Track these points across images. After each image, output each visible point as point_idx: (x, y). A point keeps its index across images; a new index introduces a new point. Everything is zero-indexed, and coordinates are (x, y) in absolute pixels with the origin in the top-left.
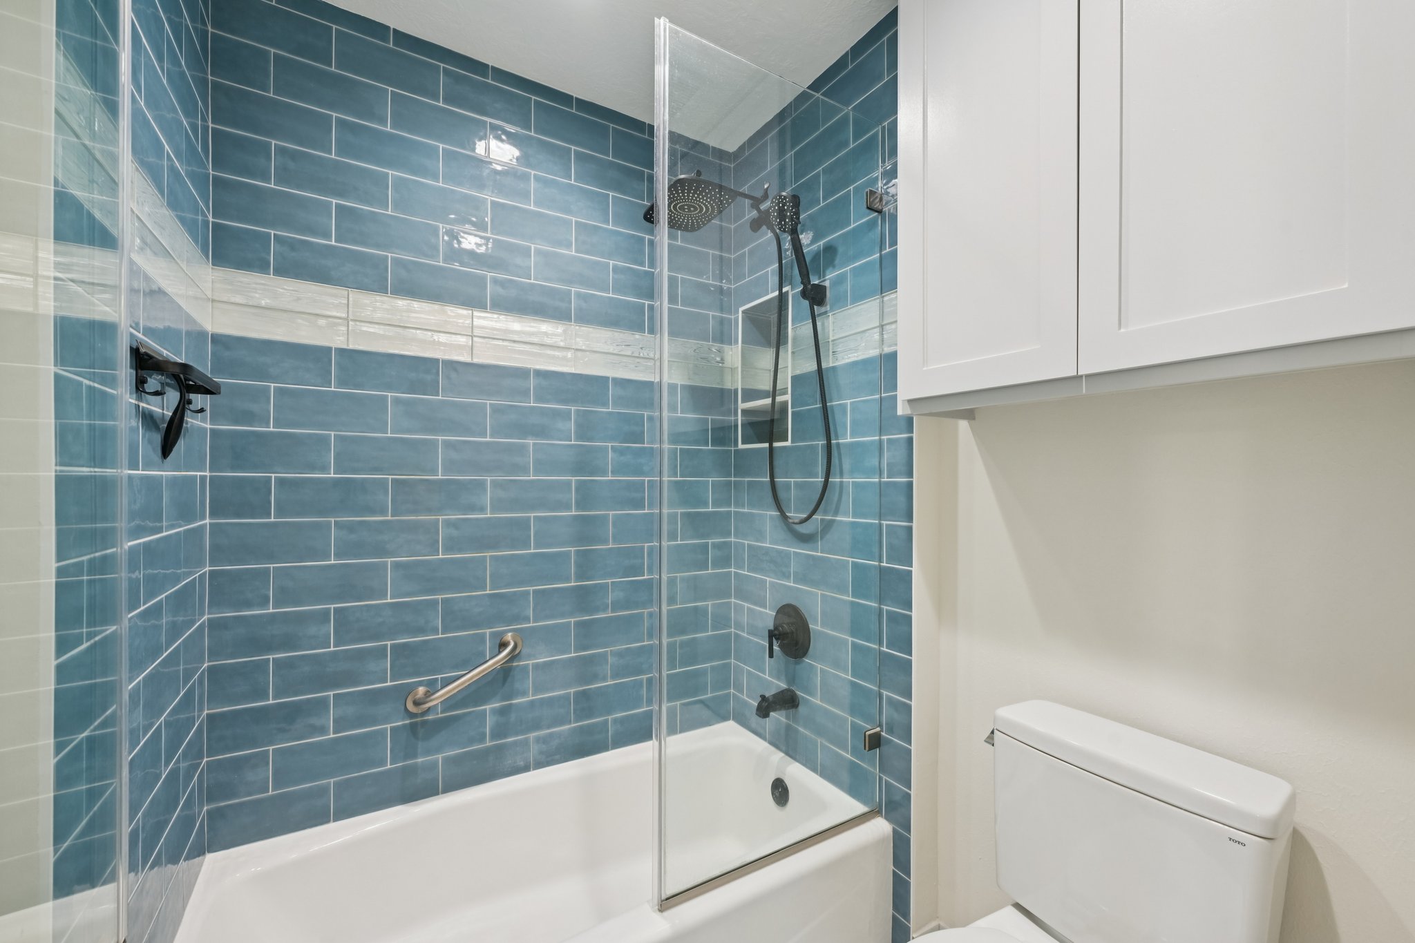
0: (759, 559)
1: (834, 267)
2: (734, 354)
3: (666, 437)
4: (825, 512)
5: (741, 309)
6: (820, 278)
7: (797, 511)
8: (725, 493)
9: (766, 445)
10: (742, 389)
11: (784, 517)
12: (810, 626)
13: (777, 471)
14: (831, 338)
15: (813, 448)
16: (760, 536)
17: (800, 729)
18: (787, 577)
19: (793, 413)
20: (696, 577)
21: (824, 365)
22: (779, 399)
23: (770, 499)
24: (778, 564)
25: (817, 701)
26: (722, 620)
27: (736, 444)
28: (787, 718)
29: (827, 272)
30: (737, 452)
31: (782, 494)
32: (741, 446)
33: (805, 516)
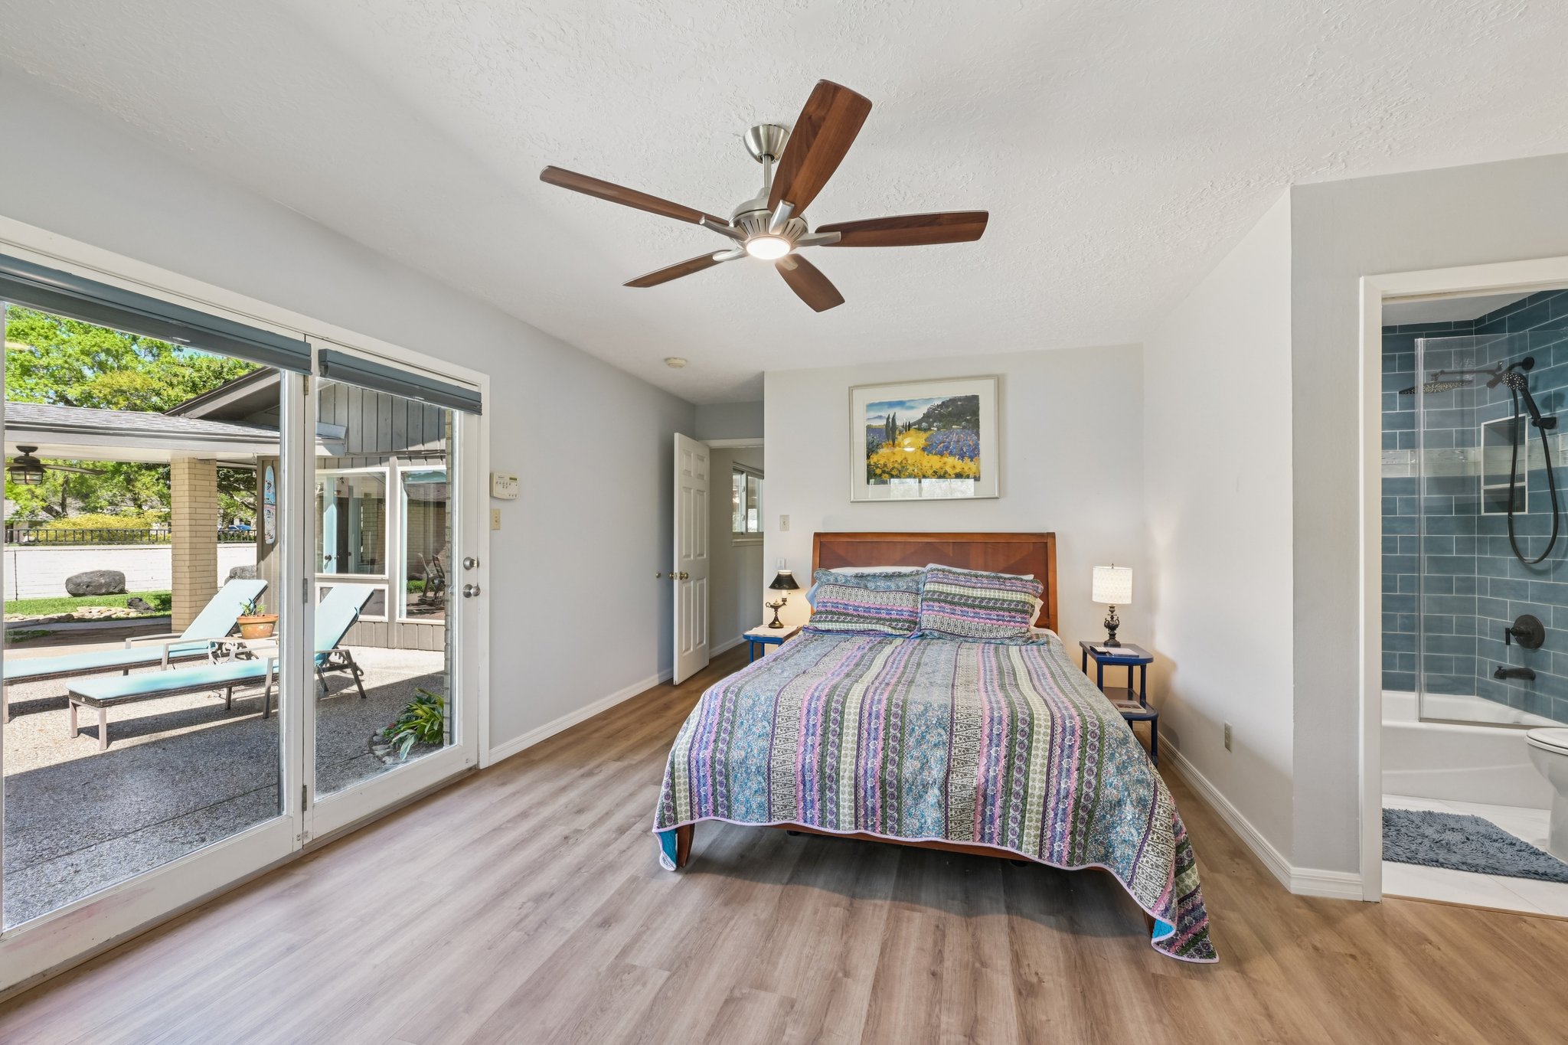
0: (1498, 588)
1: (1562, 406)
2: (1477, 453)
3: (1423, 510)
4: (1556, 556)
5: (1483, 424)
6: (1551, 411)
7: (1532, 555)
8: (1468, 545)
9: (1507, 514)
10: (1485, 477)
11: (1521, 558)
12: (1545, 627)
13: (1515, 530)
14: (1560, 449)
15: (1547, 517)
16: (1502, 572)
17: (1537, 693)
18: (1526, 598)
19: (1529, 494)
20: (1441, 598)
21: (1553, 465)
22: (1517, 485)
23: (1510, 548)
24: (1518, 590)
25: (1549, 673)
26: (1467, 626)
27: (1479, 511)
28: (1526, 687)
29: (1557, 409)
30: (1481, 518)
31: (1520, 545)
32: (1483, 513)
33: (1537, 559)
